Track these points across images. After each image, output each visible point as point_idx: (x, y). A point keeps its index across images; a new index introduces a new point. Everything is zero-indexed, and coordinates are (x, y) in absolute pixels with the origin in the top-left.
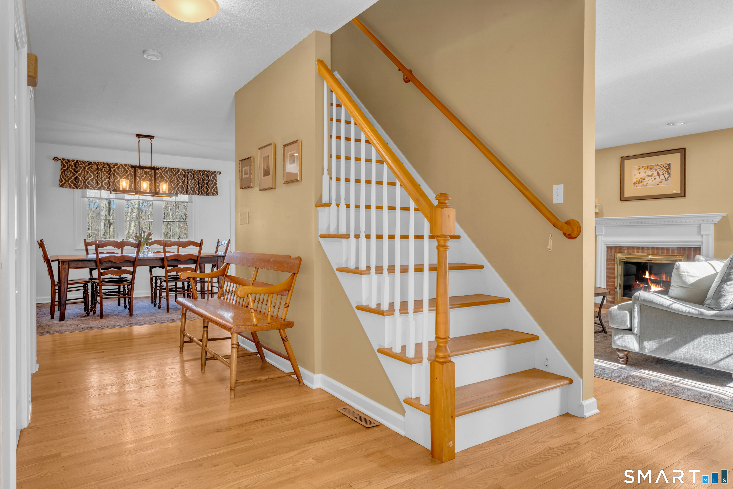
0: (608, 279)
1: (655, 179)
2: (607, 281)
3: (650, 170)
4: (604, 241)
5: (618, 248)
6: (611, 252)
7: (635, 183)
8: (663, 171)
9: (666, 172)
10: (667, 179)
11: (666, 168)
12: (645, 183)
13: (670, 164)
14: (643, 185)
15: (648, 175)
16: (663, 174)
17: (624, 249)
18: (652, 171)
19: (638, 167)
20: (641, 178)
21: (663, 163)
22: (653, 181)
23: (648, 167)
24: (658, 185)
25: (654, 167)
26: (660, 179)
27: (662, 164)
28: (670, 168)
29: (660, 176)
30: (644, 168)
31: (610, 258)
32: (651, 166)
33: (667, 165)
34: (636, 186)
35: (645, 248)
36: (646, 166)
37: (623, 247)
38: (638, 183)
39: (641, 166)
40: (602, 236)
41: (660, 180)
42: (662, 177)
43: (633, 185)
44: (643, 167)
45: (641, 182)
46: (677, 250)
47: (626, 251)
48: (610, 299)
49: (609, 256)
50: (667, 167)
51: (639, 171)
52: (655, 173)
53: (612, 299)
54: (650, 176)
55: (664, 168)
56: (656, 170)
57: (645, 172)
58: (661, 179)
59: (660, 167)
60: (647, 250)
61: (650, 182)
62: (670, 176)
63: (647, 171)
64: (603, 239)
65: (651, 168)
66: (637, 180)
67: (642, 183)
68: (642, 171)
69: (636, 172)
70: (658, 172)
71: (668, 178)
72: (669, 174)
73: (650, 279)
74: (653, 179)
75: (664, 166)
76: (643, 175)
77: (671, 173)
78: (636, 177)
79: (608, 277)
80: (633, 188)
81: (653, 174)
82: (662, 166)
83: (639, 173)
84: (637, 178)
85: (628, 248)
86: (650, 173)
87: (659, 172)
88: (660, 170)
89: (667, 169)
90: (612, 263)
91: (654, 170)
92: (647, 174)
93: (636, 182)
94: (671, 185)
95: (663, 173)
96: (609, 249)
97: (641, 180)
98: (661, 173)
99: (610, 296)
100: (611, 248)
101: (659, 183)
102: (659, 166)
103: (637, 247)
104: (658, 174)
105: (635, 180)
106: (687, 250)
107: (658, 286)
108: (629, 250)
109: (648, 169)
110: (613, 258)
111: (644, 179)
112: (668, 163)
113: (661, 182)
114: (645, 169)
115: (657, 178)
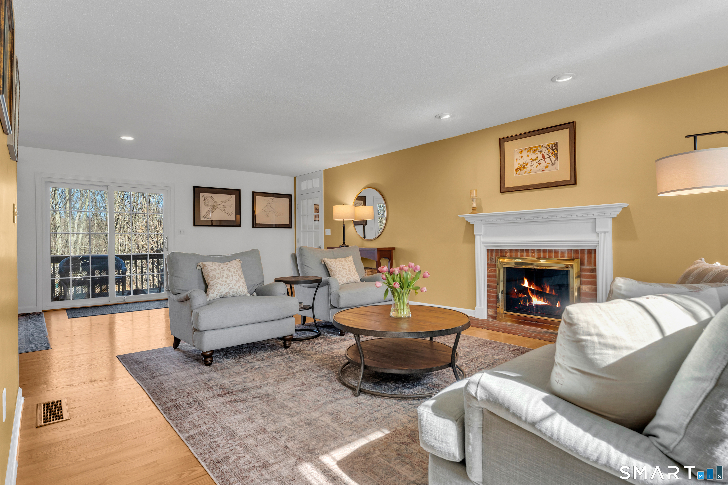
0: (489, 289)
1: (540, 164)
2: (488, 292)
3: (534, 153)
4: (483, 243)
5: (499, 251)
6: (492, 255)
7: (517, 170)
8: (549, 153)
9: (552, 153)
10: (553, 163)
11: (552, 148)
12: (528, 169)
13: (557, 143)
14: (525, 172)
15: (531, 159)
16: (549, 157)
17: (506, 252)
18: (536, 154)
19: (520, 150)
20: (524, 163)
21: (549, 143)
22: (537, 166)
23: (531, 148)
24: (543, 170)
25: (538, 148)
26: (545, 163)
27: (547, 145)
28: (556, 149)
29: (546, 160)
30: (527, 150)
31: (491, 263)
32: (535, 147)
33: (553, 145)
34: (518, 173)
35: (530, 251)
36: (529, 148)
37: (505, 249)
38: (521, 170)
39: (523, 148)
40: (481, 236)
41: (545, 165)
42: (548, 160)
43: (515, 172)
44: (525, 149)
45: (524, 168)
46: (568, 253)
47: (508, 254)
48: (492, 314)
49: (489, 260)
50: (554, 148)
51: (521, 155)
52: (540, 157)
53: (494, 313)
54: (534, 160)
55: (550, 149)
56: (541, 152)
57: (528, 156)
58: (547, 163)
59: (545, 149)
60: (532, 253)
61: (534, 167)
62: (557, 159)
63: (530, 154)
64: (482, 240)
65: (534, 150)
66: (519, 165)
67: (525, 170)
68: (525, 154)
69: (518, 156)
70: (543, 154)
71: (555, 161)
72: (556, 155)
73: (530, 289)
74: (537, 164)
75: (550, 147)
76: (526, 159)
77: (558, 154)
78: (518, 162)
79: (489, 286)
80: (515, 176)
81: (537, 157)
82: (547, 147)
83: (522, 157)
84: (519, 164)
85: (511, 250)
86: (533, 156)
87: (545, 154)
88: (545, 152)
89: (553, 150)
90: (493, 270)
91: (539, 153)
92: (530, 157)
93: (518, 168)
94: (558, 170)
95: (549, 155)
96: (490, 251)
97: (523, 165)
98: (546, 156)
99: (492, 310)
100: (492, 250)
101: (544, 169)
102: (544, 147)
103: (520, 249)
104: (543, 157)
105: (516, 167)
106: (579, 252)
107: (541, 299)
108: (512, 254)
109: (532, 152)
110: (494, 263)
111: (527, 165)
112: (555, 142)
113: (546, 167)
114: (528, 152)
115: (542, 162)
